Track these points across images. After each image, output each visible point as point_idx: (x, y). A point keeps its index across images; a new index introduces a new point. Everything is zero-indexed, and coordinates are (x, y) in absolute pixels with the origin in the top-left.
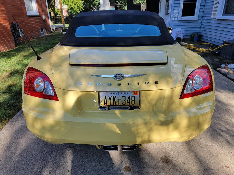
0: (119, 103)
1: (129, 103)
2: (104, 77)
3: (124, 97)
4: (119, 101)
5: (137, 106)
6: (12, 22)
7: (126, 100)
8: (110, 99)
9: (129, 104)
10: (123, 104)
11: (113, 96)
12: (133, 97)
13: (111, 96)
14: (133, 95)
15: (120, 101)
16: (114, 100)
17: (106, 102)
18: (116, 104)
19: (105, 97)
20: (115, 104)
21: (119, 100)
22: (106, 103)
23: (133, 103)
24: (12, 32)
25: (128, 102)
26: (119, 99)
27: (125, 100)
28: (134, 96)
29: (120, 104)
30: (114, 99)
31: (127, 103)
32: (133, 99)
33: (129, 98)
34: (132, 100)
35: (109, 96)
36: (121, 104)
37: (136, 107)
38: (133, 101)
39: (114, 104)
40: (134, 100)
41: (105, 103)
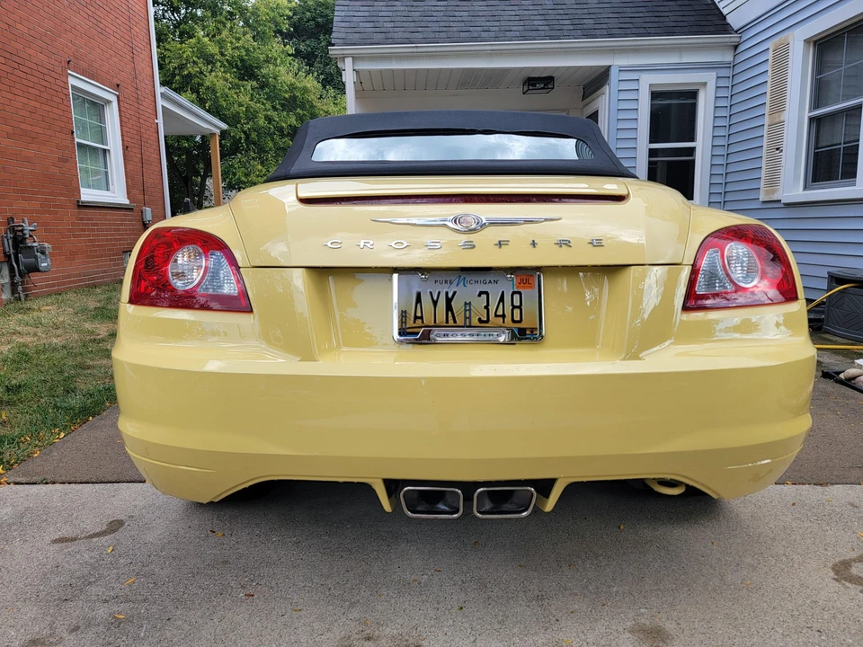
0: (466, 318)
1: (503, 316)
3: (484, 296)
4: (466, 310)
5: (533, 330)
7: (492, 309)
8: (435, 303)
9: (504, 322)
10: (480, 320)
11: (447, 293)
12: (516, 297)
13: (439, 293)
14: (516, 290)
15: (470, 310)
16: (449, 308)
17: (419, 314)
18: (455, 322)
19: (419, 295)
20: (451, 322)
21: (468, 308)
22: (422, 318)
23: (517, 317)
25: (500, 312)
26: (466, 303)
27: (487, 307)
28: (520, 293)
29: (470, 322)
30: (449, 301)
31: (496, 316)
32: (517, 303)
33: (502, 299)
34: (514, 307)
35: (431, 293)
36: (475, 321)
37: (528, 332)
38: (517, 312)
39: (447, 322)
40: (520, 307)
41: (416, 317)
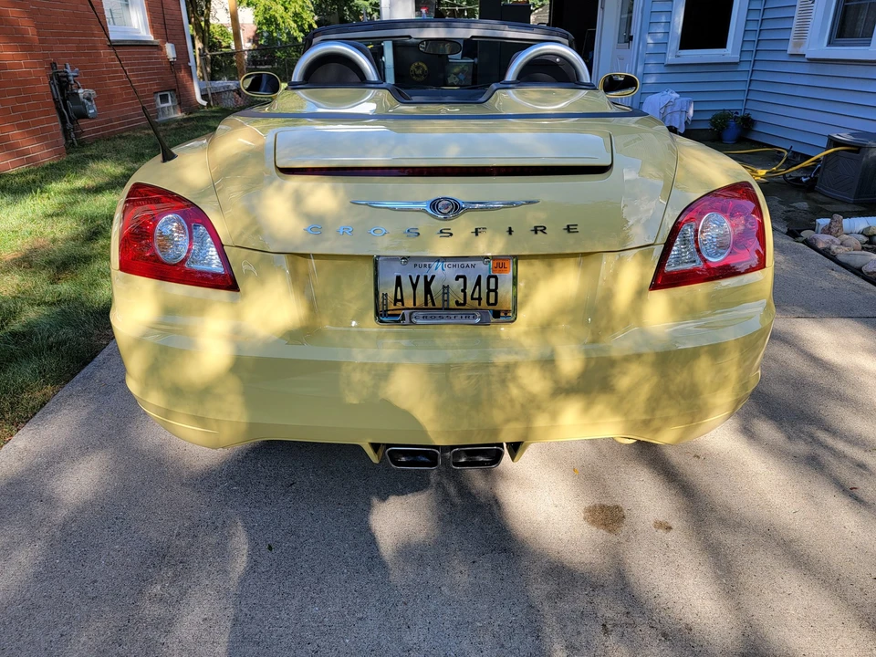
0: (444, 301)
1: (479, 299)
2: (394, 209)
3: (461, 280)
4: (444, 293)
5: (506, 312)
6: (55, 64)
7: (469, 292)
8: (414, 286)
9: (480, 304)
10: (457, 302)
11: (426, 277)
12: (492, 280)
13: (418, 277)
14: (492, 274)
15: (448, 293)
16: (428, 290)
17: (399, 297)
18: (434, 304)
19: (398, 278)
20: (430, 305)
21: (446, 291)
22: (402, 300)
23: (492, 301)
24: (54, 99)
25: (476, 295)
26: (444, 287)
27: (464, 291)
28: (496, 277)
29: (448, 304)
30: (428, 284)
31: (472, 299)
32: (492, 287)
33: (478, 282)
34: (489, 290)
35: (410, 277)
36: (452, 304)
37: (502, 314)
38: (492, 294)
39: (426, 303)
40: (495, 291)
41: (396, 300)
